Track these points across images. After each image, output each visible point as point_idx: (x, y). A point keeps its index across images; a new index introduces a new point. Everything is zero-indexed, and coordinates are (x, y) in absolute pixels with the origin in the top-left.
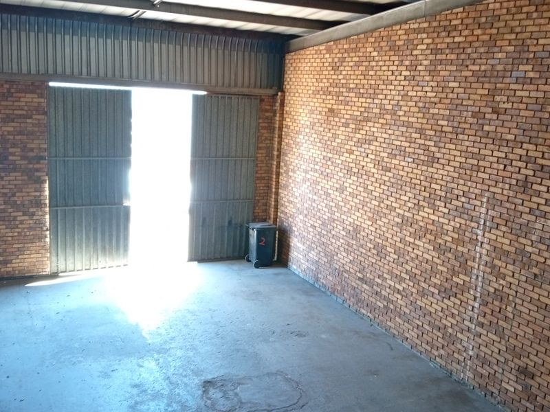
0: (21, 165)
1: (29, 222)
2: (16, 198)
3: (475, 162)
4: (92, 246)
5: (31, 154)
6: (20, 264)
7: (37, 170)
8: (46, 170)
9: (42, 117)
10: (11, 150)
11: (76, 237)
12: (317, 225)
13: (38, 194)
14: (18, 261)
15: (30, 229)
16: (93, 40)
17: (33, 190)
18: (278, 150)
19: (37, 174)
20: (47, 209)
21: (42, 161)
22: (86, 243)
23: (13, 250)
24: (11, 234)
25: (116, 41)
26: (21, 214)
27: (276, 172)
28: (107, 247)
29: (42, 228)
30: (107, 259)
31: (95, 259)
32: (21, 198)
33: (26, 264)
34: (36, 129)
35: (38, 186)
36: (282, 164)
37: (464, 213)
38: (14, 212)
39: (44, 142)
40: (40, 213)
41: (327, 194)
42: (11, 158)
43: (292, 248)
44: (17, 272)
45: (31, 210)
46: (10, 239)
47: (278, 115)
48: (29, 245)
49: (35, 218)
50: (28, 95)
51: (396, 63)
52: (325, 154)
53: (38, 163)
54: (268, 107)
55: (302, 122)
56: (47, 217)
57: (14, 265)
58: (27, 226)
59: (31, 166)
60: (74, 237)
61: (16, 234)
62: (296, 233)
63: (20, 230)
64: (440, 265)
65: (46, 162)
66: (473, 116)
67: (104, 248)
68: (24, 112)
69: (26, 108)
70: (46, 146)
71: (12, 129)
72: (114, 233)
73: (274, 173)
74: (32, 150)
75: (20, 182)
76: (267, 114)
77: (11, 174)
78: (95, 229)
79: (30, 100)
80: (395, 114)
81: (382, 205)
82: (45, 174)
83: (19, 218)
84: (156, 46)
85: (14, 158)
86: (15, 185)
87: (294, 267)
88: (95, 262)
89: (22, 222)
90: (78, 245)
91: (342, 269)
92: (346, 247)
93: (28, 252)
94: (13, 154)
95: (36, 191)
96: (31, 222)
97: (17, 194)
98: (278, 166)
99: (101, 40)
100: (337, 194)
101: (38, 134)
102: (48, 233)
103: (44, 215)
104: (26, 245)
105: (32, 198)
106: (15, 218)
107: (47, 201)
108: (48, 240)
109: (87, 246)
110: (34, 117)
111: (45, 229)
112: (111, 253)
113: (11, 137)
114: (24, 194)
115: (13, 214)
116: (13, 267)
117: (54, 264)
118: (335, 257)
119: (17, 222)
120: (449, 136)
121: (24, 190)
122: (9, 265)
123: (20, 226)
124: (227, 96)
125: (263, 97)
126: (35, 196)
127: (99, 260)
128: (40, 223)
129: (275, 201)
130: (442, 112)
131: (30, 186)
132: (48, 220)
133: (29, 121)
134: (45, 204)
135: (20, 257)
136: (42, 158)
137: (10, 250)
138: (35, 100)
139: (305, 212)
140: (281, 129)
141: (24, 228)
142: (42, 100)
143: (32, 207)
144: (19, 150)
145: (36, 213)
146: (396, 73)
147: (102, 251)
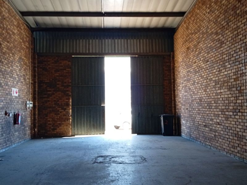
0: (61, 88)
1: (64, 112)
2: (59, 102)
3: (236, 32)
4: (89, 124)
5: (65, 84)
6: (60, 131)
7: (67, 91)
8: (71, 91)
9: (70, 69)
10: (58, 83)
11: (82, 120)
12: (188, 107)
13: (67, 101)
14: (59, 129)
15: (64, 115)
16: (91, 41)
17: (65, 99)
18: (173, 79)
19: (67, 92)
20: (71, 107)
21: (69, 87)
22: (86, 123)
23: (57, 124)
24: (56, 117)
25: (100, 40)
26: (60, 109)
27: (173, 90)
28: (95, 124)
29: (69, 115)
30: (95, 130)
31: (90, 130)
32: (61, 102)
33: (62, 131)
34: (67, 74)
35: (67, 97)
36: (175, 85)
37: (236, 62)
38: (58, 108)
39: (70, 79)
40: (68, 109)
41: (190, 89)
42: (57, 86)
43: (182, 125)
44: (58, 134)
45: (65, 107)
46: (56, 119)
47: (172, 63)
48: (64, 122)
49: (66, 111)
50: (64, 61)
51: (205, 9)
52: (187, 70)
53: (68, 88)
54: (168, 61)
55: (180, 61)
56: (71, 110)
57: (57, 131)
58: (63, 114)
59: (65, 89)
60: (81, 119)
61: (58, 117)
62: (182, 116)
63: (60, 116)
64: (231, 97)
65: (71, 87)
66: (232, 11)
67: (94, 125)
68: (63, 68)
69: (64, 66)
70: (70, 81)
71: (58, 74)
72: (98, 118)
73: (172, 91)
74: (65, 82)
75: (60, 96)
76: (167, 64)
77: (58, 92)
78: (90, 116)
79: (65, 63)
80: (207, 32)
81: (208, 80)
82: (70, 92)
83: (60, 111)
84: (116, 40)
85: (59, 86)
86: (59, 97)
87: (183, 134)
88: (90, 131)
89: (61, 112)
90: (83, 123)
91: (198, 125)
92: (198, 112)
93: (63, 125)
94: (58, 84)
95: (67, 99)
96: (65, 112)
97: (60, 101)
98: (174, 87)
99: (94, 40)
100: (193, 86)
101: (68, 76)
102: (71, 117)
103: (70, 110)
104: (62, 122)
105: (65, 102)
106: (58, 110)
107: (71, 104)
108: (71, 120)
109: (87, 124)
110: (67, 69)
111: (70, 115)
112: (97, 128)
113: (58, 78)
114: (62, 101)
115: (58, 109)
116: (57, 132)
117: (73, 131)
118: (195, 120)
119: (59, 112)
120: (226, 27)
121: (62, 99)
122: (55, 131)
123: (60, 114)
124: (146, 57)
125: (165, 56)
126: (66, 102)
127: (92, 130)
128: (68, 113)
129: (174, 104)
130: (222, 18)
131: (64, 97)
132: (71, 112)
133: (65, 71)
134: (70, 105)
135: (60, 127)
136: (70, 86)
137: (56, 124)
138: (67, 63)
139: (184, 103)
140: (174, 69)
141: (62, 115)
142: (70, 63)
143: (65, 106)
144: (61, 83)
145: (67, 109)
146: (205, 13)
147: (93, 126)
